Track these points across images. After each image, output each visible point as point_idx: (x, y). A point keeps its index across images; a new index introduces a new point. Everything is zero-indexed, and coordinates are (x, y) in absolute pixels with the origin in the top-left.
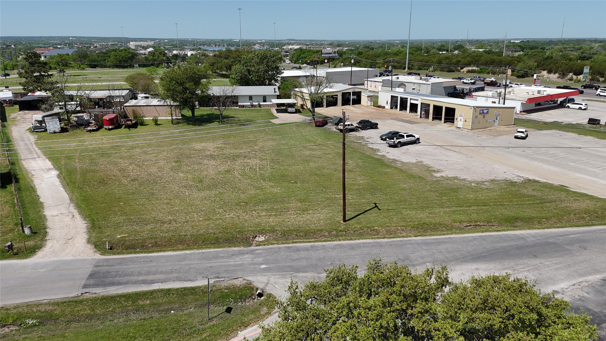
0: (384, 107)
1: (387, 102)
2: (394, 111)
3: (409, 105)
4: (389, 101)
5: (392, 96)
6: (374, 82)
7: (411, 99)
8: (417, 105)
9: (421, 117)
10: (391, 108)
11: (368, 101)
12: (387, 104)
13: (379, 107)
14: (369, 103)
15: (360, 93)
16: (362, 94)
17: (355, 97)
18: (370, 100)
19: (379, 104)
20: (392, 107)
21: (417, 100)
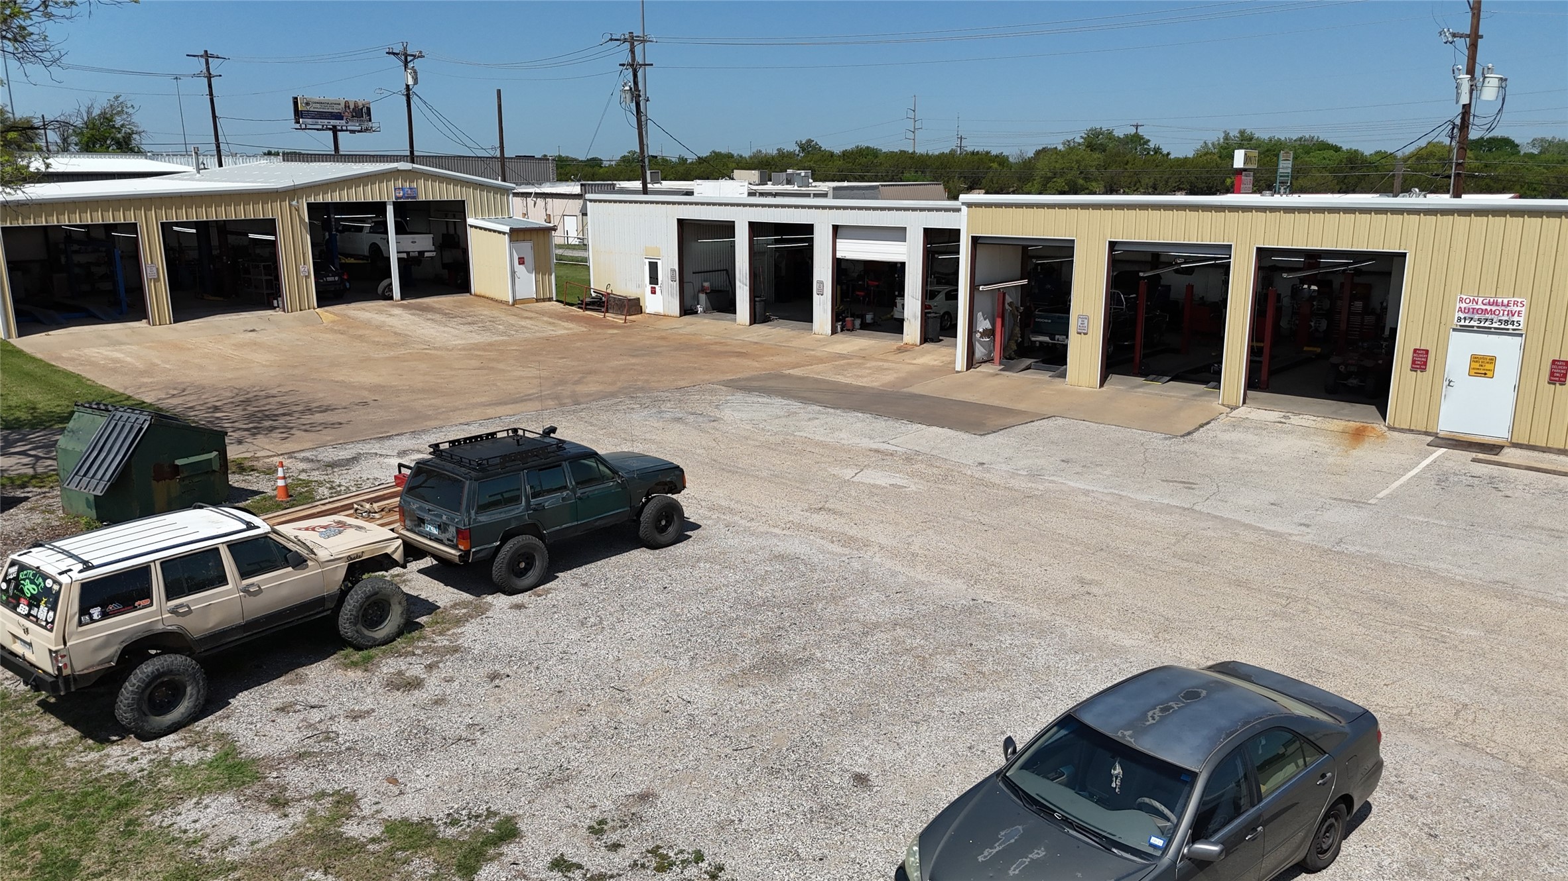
0: (633, 306)
1: (653, 267)
2: (707, 326)
3: (823, 273)
4: (669, 263)
5: (681, 222)
6: (540, 202)
7: (836, 228)
8: (896, 270)
9: (971, 363)
10: (687, 310)
11: (520, 270)
12: (654, 279)
13: (601, 303)
14: (528, 284)
15: (457, 209)
16: (470, 221)
17: (423, 243)
18: (529, 260)
19: (598, 283)
20: (688, 303)
21: (898, 234)
